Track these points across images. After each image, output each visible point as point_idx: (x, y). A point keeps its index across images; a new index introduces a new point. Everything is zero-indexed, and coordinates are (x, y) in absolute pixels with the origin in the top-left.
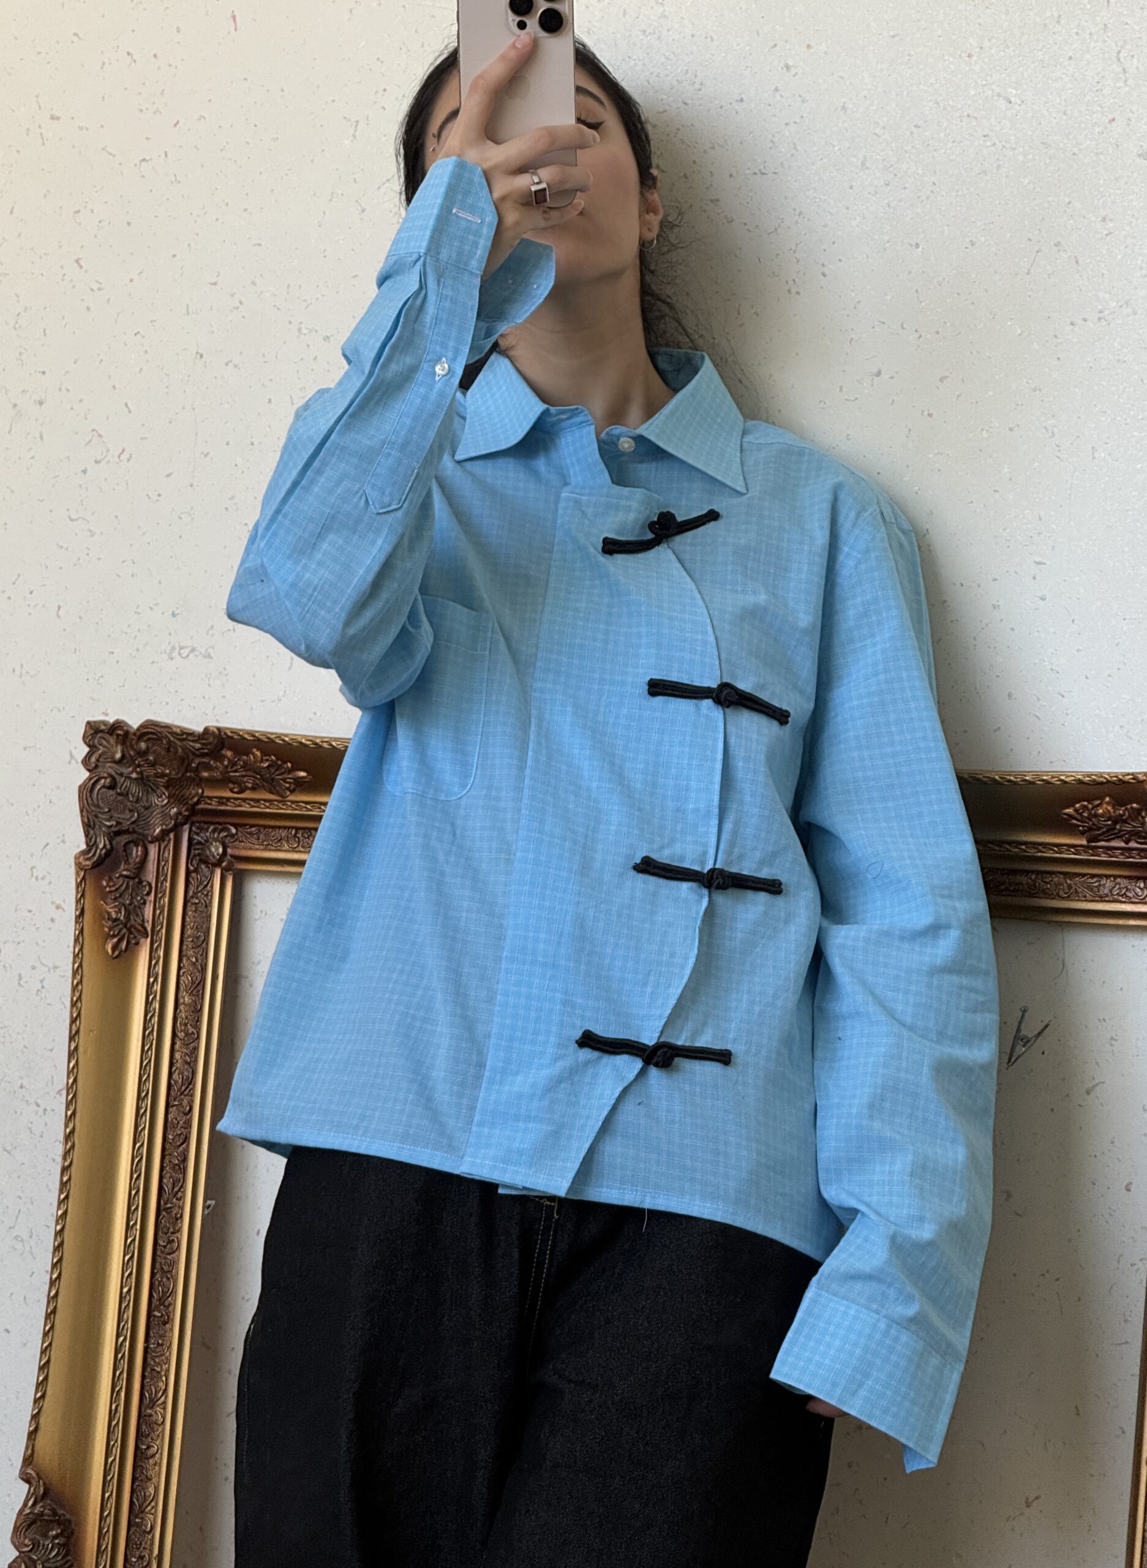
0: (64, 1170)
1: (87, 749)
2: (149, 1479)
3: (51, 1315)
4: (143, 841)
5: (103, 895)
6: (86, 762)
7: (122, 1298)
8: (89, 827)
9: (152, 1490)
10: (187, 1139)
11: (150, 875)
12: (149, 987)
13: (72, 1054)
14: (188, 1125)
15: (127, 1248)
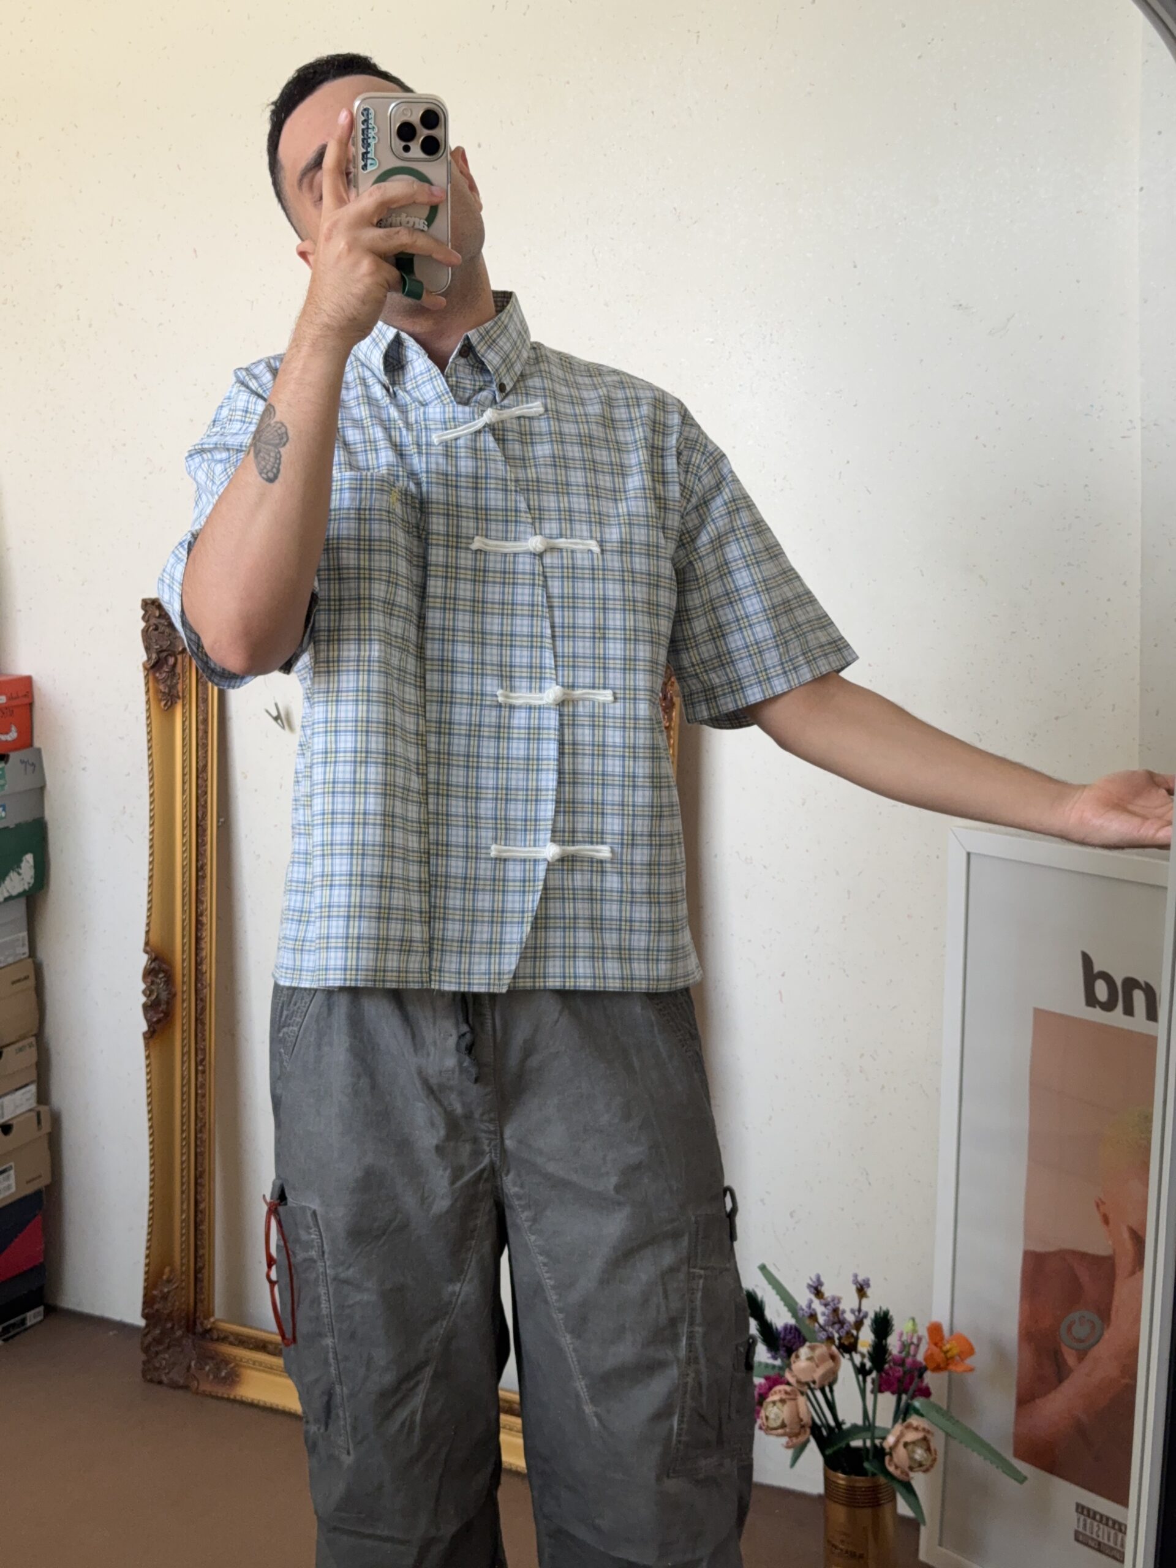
0: (151, 810)
1: (142, 612)
2: (202, 949)
3: (151, 878)
4: (173, 654)
5: (156, 680)
6: (143, 618)
7: (183, 867)
8: (148, 649)
9: (204, 954)
10: (206, 793)
11: (179, 669)
12: (184, 723)
13: (150, 756)
14: (206, 786)
15: (184, 845)
